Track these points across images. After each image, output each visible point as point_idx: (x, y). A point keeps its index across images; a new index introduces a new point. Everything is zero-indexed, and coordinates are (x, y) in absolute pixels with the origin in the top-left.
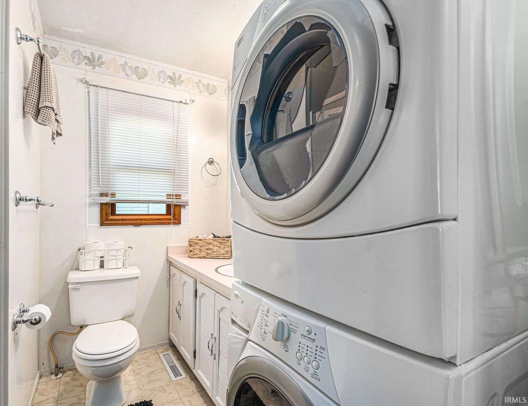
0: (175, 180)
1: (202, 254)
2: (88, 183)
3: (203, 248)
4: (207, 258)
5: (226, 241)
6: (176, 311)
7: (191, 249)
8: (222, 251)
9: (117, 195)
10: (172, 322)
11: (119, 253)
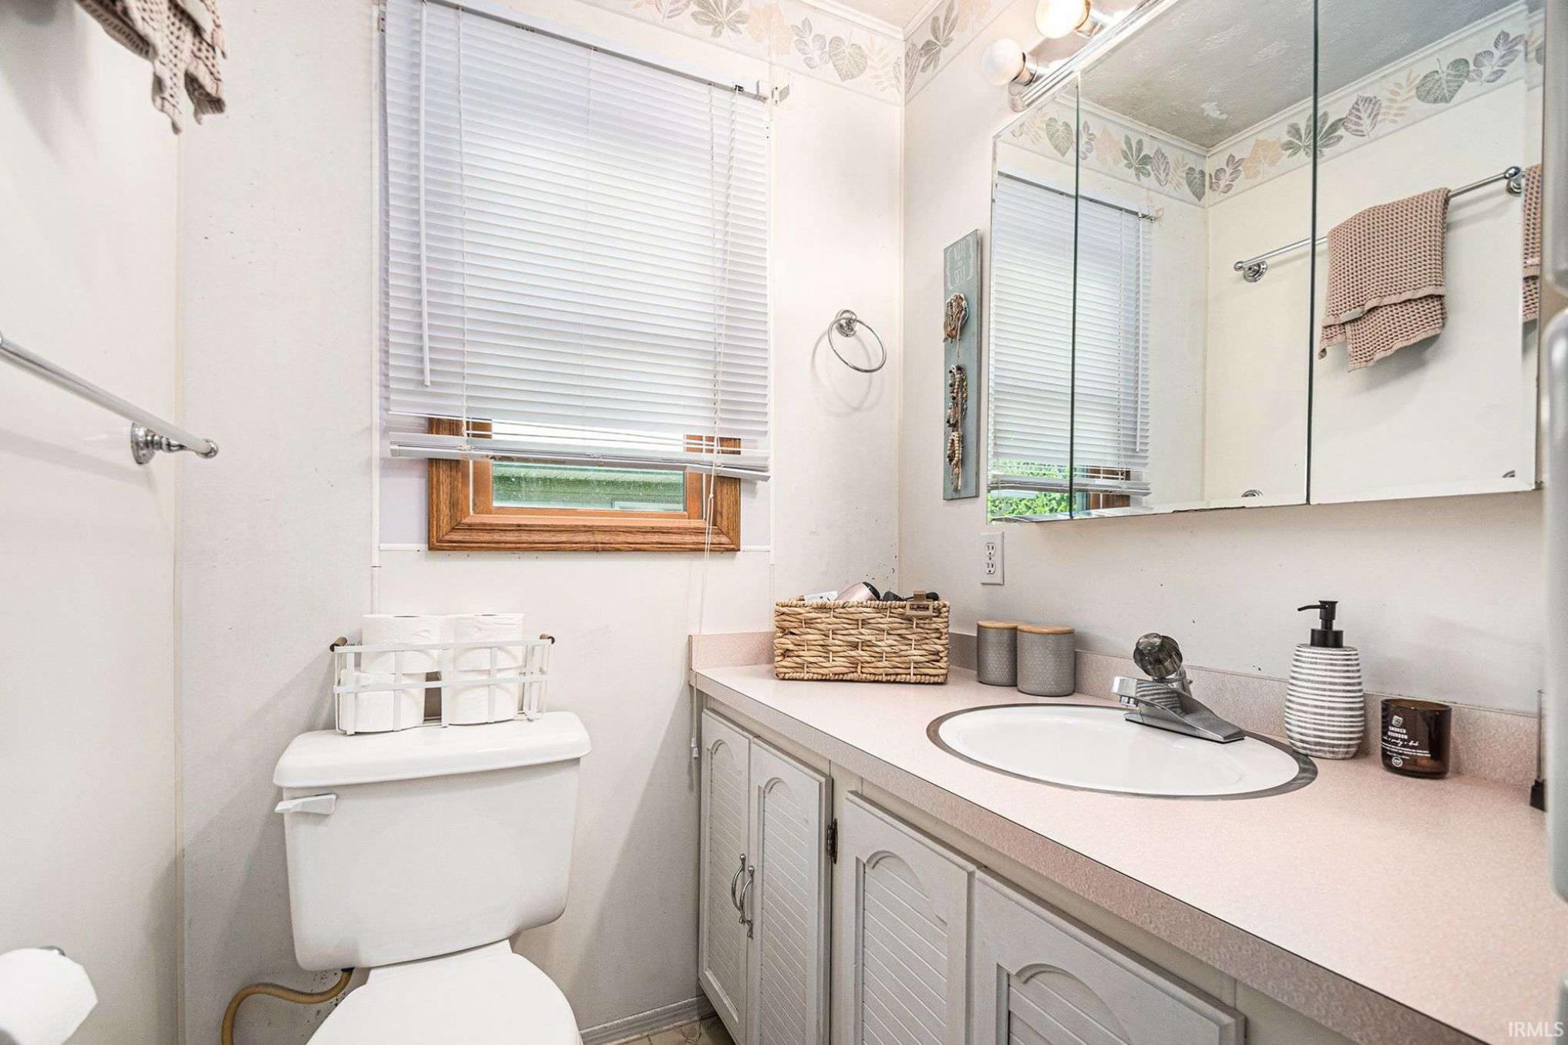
0: (717, 381)
1: (832, 663)
2: (377, 378)
3: (833, 641)
4: (851, 681)
5: (930, 612)
6: (734, 893)
7: (788, 642)
8: (915, 654)
9: (495, 428)
10: (710, 928)
11: (503, 660)
